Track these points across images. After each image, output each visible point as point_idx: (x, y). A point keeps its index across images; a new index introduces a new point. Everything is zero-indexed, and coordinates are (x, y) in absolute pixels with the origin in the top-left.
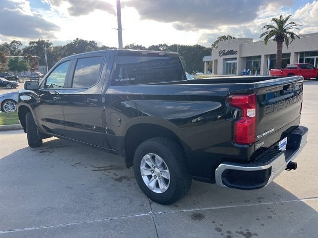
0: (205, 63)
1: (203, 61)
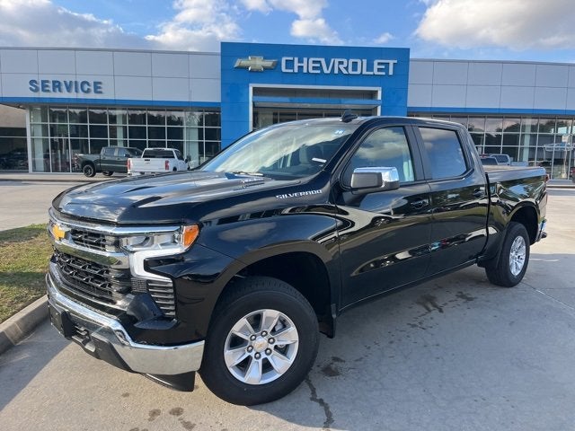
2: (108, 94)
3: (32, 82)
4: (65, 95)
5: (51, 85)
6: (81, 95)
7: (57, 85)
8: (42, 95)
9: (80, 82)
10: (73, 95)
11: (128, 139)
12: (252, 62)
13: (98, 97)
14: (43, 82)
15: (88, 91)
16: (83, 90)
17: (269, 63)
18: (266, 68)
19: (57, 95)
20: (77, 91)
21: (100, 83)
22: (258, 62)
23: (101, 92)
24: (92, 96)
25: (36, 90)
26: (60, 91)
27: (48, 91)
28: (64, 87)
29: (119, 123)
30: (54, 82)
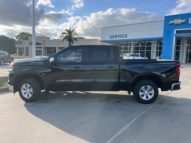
0: (17, 49)
1: (16, 47)
2: (129, 38)
3: (111, 36)
4: (118, 39)
5: (115, 36)
6: (122, 39)
7: (116, 36)
8: (113, 39)
9: (122, 35)
10: (120, 39)
11: (134, 51)
12: (177, 21)
13: (126, 38)
14: (113, 36)
15: (124, 37)
16: (122, 37)
17: (183, 21)
18: (182, 23)
19: (116, 39)
20: (121, 38)
21: (127, 35)
22: (179, 21)
23: (127, 37)
24: (125, 38)
25: (111, 38)
26: (117, 38)
27: (114, 38)
28: (118, 37)
29: (132, 46)
30: (116, 35)
